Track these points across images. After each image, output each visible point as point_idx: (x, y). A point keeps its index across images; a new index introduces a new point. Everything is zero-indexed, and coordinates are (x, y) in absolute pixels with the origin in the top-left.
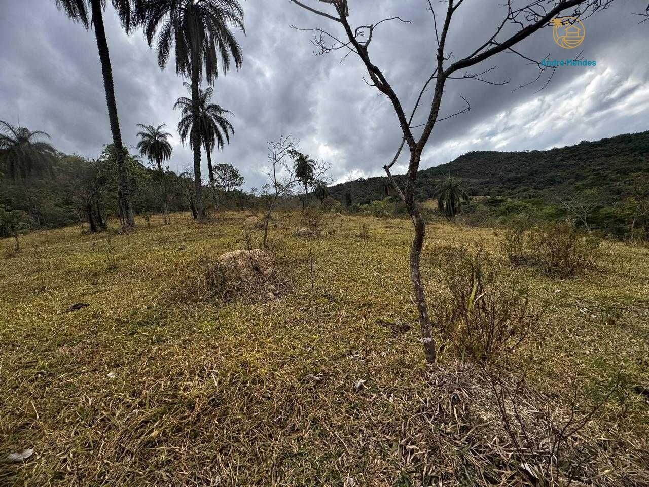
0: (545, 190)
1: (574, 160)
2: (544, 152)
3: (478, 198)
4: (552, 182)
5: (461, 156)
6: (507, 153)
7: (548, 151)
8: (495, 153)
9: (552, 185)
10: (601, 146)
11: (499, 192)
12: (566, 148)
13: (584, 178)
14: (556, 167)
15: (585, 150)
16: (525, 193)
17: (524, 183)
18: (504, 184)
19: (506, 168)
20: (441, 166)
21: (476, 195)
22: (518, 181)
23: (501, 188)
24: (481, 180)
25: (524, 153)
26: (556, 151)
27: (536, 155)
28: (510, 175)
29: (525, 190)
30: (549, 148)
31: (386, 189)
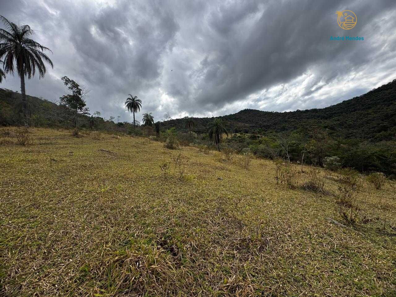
0: (280, 133)
1: (294, 119)
2: (281, 113)
3: (248, 134)
4: (284, 129)
5: (241, 111)
6: (264, 112)
7: (283, 113)
8: (258, 111)
9: (284, 130)
10: (305, 113)
11: (259, 132)
12: (290, 112)
13: (298, 128)
14: (286, 121)
15: (298, 114)
16: (271, 134)
17: (271, 128)
18: (261, 128)
19: (263, 120)
20: (231, 115)
21: (247, 133)
22: (268, 127)
23: (260, 130)
24: (251, 125)
25: (271, 113)
26: (285, 113)
27: (277, 115)
28: (265, 124)
29: (271, 132)
30: (283, 112)
31: (189, 124)
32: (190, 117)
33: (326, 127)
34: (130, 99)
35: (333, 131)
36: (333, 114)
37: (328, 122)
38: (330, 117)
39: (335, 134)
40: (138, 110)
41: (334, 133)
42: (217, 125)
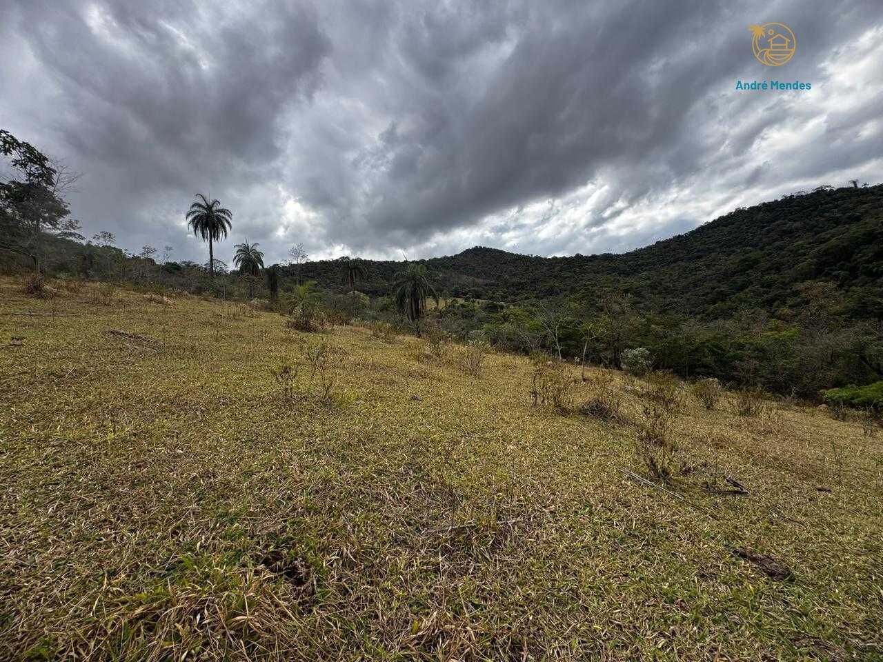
0: (545, 300)
1: (570, 272)
2: (545, 259)
3: (480, 301)
4: (551, 292)
5: (467, 250)
6: (513, 254)
8: (502, 252)
9: (551, 295)
10: (591, 261)
11: (503, 297)
12: (564, 258)
13: (577, 292)
14: (555, 277)
16: (526, 301)
17: (527, 290)
18: (508, 289)
19: (511, 272)
20: (445, 259)
21: (479, 298)
22: (521, 287)
23: (505, 293)
24: (487, 281)
25: (528, 257)
26: (555, 258)
27: (539, 260)
28: (515, 280)
29: (527, 298)
30: (551, 257)
31: (351, 273)
32: (353, 257)
33: (626, 291)
34: (200, 206)
35: (639, 300)
36: (639, 265)
37: (632, 281)
38: (634, 271)
39: (642, 305)
40: (221, 235)
41: (641, 303)
42: (414, 278)
